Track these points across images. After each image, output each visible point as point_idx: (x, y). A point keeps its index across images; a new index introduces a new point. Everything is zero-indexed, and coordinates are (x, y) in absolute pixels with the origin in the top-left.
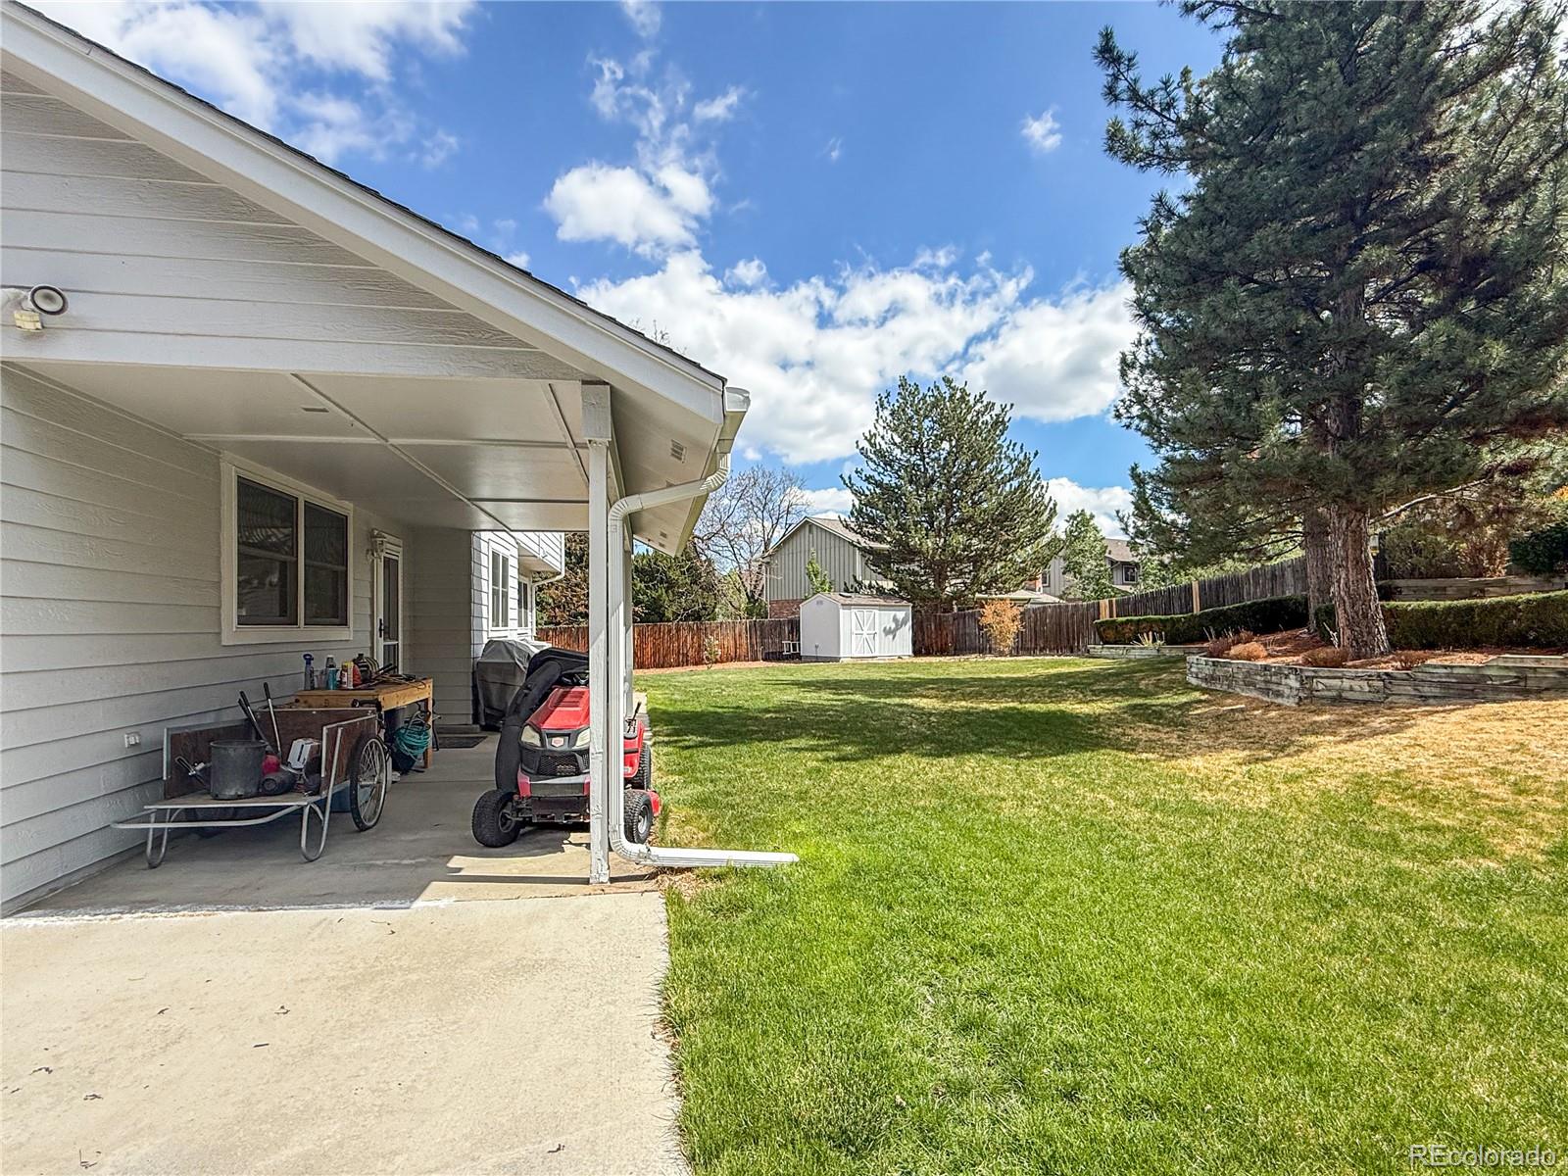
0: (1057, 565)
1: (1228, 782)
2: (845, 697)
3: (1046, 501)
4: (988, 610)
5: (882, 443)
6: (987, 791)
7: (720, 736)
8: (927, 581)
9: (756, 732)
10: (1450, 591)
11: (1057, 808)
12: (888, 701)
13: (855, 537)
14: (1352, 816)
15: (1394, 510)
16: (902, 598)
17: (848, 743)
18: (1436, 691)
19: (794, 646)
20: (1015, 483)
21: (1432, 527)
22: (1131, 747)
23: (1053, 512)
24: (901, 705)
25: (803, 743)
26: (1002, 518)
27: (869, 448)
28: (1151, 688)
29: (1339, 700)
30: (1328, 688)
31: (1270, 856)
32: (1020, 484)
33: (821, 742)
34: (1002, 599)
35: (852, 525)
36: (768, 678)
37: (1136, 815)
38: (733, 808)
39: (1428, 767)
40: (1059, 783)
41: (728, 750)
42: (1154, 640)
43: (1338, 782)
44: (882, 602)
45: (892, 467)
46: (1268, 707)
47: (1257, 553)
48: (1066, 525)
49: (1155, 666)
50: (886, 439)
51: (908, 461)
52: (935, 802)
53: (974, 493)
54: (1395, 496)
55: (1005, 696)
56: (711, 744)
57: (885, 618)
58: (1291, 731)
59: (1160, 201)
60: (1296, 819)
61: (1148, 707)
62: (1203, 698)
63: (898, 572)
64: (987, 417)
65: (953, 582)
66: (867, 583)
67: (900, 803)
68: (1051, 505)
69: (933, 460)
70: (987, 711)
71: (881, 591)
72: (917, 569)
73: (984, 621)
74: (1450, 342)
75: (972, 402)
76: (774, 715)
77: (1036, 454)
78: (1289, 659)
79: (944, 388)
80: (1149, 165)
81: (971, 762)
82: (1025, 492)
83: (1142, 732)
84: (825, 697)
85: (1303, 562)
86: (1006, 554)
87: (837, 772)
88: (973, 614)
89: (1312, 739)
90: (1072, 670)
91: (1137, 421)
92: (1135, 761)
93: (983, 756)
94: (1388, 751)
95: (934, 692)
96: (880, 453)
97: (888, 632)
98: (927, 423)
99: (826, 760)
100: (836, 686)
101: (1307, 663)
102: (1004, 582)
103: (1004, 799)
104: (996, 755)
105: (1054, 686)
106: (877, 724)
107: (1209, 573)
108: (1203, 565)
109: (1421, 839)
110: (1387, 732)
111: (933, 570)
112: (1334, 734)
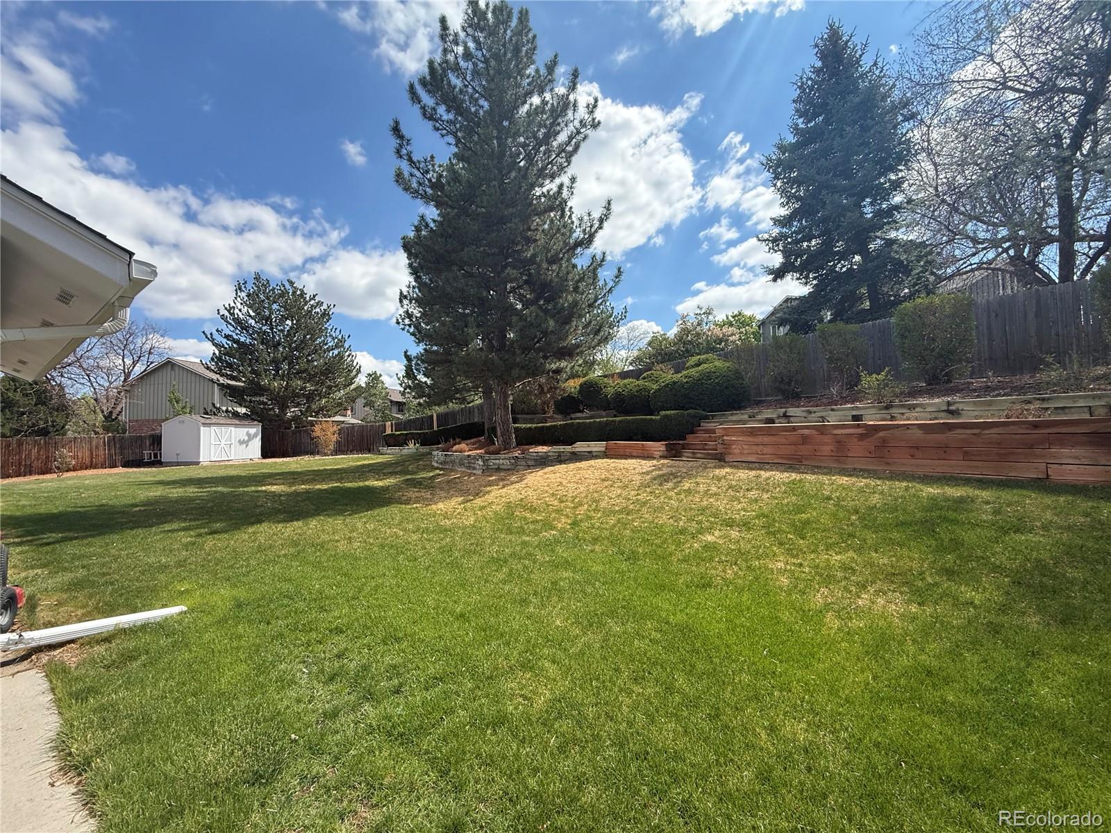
0: (360, 402)
1: (455, 513)
2: (209, 489)
3: (355, 364)
4: (317, 428)
5: (240, 313)
6: (327, 538)
7: (85, 530)
8: (273, 409)
9: (126, 523)
10: (535, 420)
11: (371, 541)
12: (245, 489)
13: (215, 377)
14: (507, 521)
15: (518, 384)
16: (254, 420)
17: (216, 521)
18: (533, 463)
19: (156, 455)
20: (336, 352)
21: (530, 393)
22: (407, 502)
23: (359, 371)
24: (257, 492)
25: (175, 526)
26: (327, 372)
27: (228, 315)
28: (415, 470)
29: (498, 469)
30: (494, 464)
31: (477, 546)
32: (339, 353)
33: (193, 523)
34: (326, 421)
35: (213, 368)
36: (130, 480)
37: (415, 537)
38: (112, 584)
39: (532, 495)
40: (370, 526)
41: (98, 541)
42: (415, 444)
43: (500, 507)
44: (237, 422)
45: (247, 331)
46: (470, 475)
47: (463, 400)
48: (366, 379)
49: (417, 457)
50: (242, 311)
51: (260, 329)
52: (292, 550)
53: (309, 355)
54: (519, 379)
55: (331, 480)
56: (76, 538)
57: (240, 432)
58: (481, 486)
59: (422, 217)
60: (486, 526)
61: (414, 479)
62: (441, 472)
63: (251, 401)
64: (318, 310)
65: (293, 410)
66: (224, 409)
67: (266, 555)
68: (358, 367)
69: (279, 331)
70: (319, 490)
71: (236, 415)
72: (265, 400)
73: (314, 434)
74: (537, 316)
75: (308, 299)
76: (142, 508)
77: (349, 336)
78: (478, 451)
79: (288, 286)
80: (417, 197)
81: (313, 523)
82: (342, 358)
83: (412, 493)
84: (191, 491)
85: (481, 406)
86: (329, 394)
87: (210, 542)
88: (306, 431)
89: (489, 488)
90: (371, 462)
91: (407, 327)
92: (411, 509)
93: (322, 518)
94: (518, 490)
95: (281, 481)
96: (238, 321)
97: (241, 442)
98: (275, 306)
99: (200, 535)
100: (199, 482)
101: (486, 453)
102: (327, 411)
103: (338, 541)
104: (329, 516)
105: (362, 472)
106: (240, 506)
107: (441, 409)
108: (439, 405)
109: (532, 527)
110: (517, 482)
111: (278, 402)
112: (497, 485)
